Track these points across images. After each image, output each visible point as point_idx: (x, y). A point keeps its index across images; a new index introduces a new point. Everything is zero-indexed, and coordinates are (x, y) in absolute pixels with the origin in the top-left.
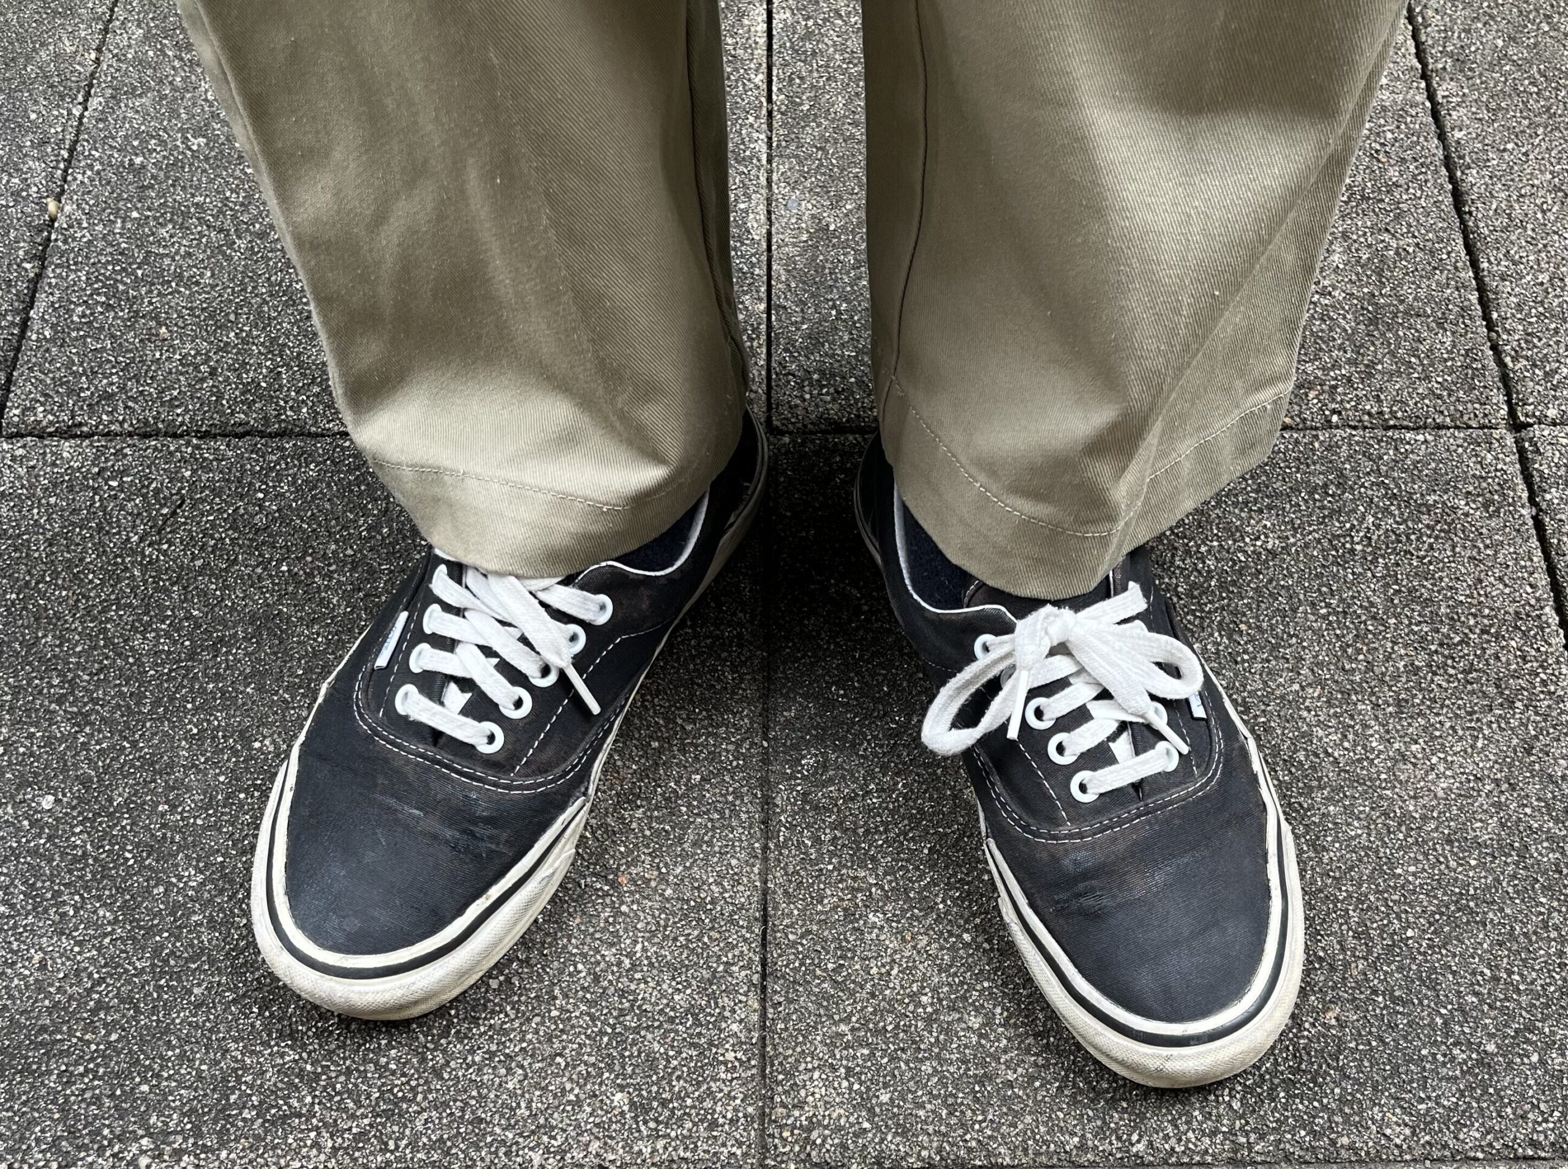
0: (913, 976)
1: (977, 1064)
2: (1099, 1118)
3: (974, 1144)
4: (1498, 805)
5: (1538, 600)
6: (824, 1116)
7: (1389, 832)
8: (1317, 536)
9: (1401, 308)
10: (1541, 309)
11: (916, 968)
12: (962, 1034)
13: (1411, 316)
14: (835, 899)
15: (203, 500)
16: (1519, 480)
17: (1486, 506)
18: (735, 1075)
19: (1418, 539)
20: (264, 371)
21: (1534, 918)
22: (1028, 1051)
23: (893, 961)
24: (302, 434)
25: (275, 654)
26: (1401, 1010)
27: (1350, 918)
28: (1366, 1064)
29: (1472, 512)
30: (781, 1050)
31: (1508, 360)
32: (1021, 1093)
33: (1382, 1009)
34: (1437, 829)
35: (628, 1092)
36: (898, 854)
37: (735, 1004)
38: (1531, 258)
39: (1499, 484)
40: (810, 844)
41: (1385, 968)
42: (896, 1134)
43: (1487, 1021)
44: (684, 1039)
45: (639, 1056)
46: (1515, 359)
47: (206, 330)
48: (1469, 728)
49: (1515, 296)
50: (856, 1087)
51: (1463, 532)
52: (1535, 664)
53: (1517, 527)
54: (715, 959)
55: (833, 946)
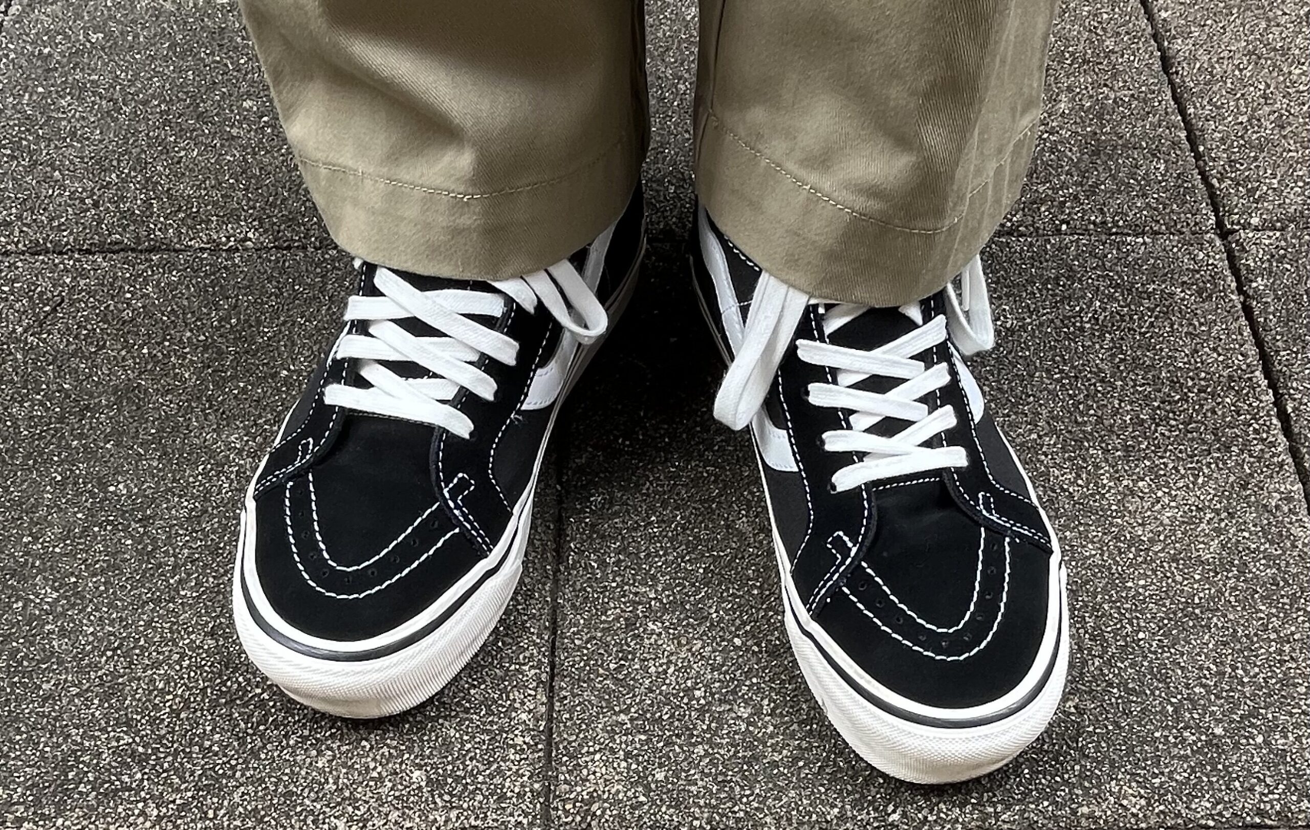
0: (688, 674)
1: (746, 748)
2: (857, 792)
3: (742, 814)
4: (1219, 531)
5: (1248, 366)
6: (604, 792)
7: (1120, 553)
8: (1050, 317)
9: (1120, 142)
10: (1242, 142)
11: (691, 668)
12: (732, 722)
13: (1129, 148)
14: (618, 610)
15: (80, 301)
16: (1227, 273)
17: (1200, 292)
18: (522, 756)
19: (1139, 319)
20: (139, 202)
21: (1255, 622)
22: (792, 736)
23: (670, 662)
24: (168, 250)
25: (132, 417)
26: (1135, 699)
27: (1086, 623)
28: (1104, 745)
29: (1187, 297)
30: (565, 736)
31: (1215, 181)
32: (786, 771)
33: (1117, 699)
34: (1163, 550)
35: (426, 770)
36: (676, 573)
37: (525, 697)
38: (1232, 103)
39: (1210, 275)
40: (596, 566)
41: (1119, 664)
42: (669, 807)
43: (1215, 709)
44: (478, 726)
45: (436, 740)
46: (1220, 181)
47: (92, 173)
48: (1190, 468)
49: (1219, 132)
50: (634, 766)
51: (1180, 313)
52: (1248, 417)
53: (1228, 309)
54: (507, 660)
55: (615, 649)
